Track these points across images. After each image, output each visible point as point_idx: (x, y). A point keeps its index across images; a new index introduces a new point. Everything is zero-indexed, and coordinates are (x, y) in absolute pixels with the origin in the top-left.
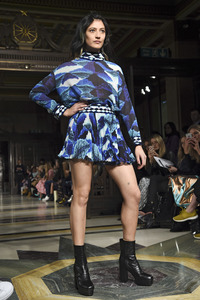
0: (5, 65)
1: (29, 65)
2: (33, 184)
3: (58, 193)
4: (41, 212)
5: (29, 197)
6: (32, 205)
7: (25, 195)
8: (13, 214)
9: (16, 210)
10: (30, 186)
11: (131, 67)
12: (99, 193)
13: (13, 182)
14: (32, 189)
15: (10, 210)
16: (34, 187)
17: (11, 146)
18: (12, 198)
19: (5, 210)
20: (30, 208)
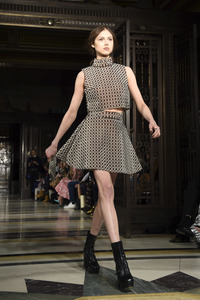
0: (21, 20)
1: (53, 20)
2: (52, 184)
3: (85, 199)
4: (62, 225)
5: (45, 204)
6: (50, 215)
7: (41, 199)
8: (23, 226)
9: (27, 220)
10: (48, 187)
11: (195, 26)
12: (144, 202)
13: (24, 182)
14: (50, 192)
15: (18, 220)
16: (53, 189)
17: (24, 131)
18: (22, 204)
19: (11, 220)
20: (47, 219)
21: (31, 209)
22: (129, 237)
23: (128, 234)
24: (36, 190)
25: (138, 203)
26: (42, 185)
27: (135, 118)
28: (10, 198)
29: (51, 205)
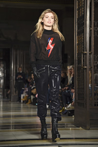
21: (19, 109)
22: (89, 129)
23: (88, 128)
24: (22, 96)
25: (95, 105)
26: (26, 92)
27: (93, 44)
28: (3, 102)
29: (33, 106)
